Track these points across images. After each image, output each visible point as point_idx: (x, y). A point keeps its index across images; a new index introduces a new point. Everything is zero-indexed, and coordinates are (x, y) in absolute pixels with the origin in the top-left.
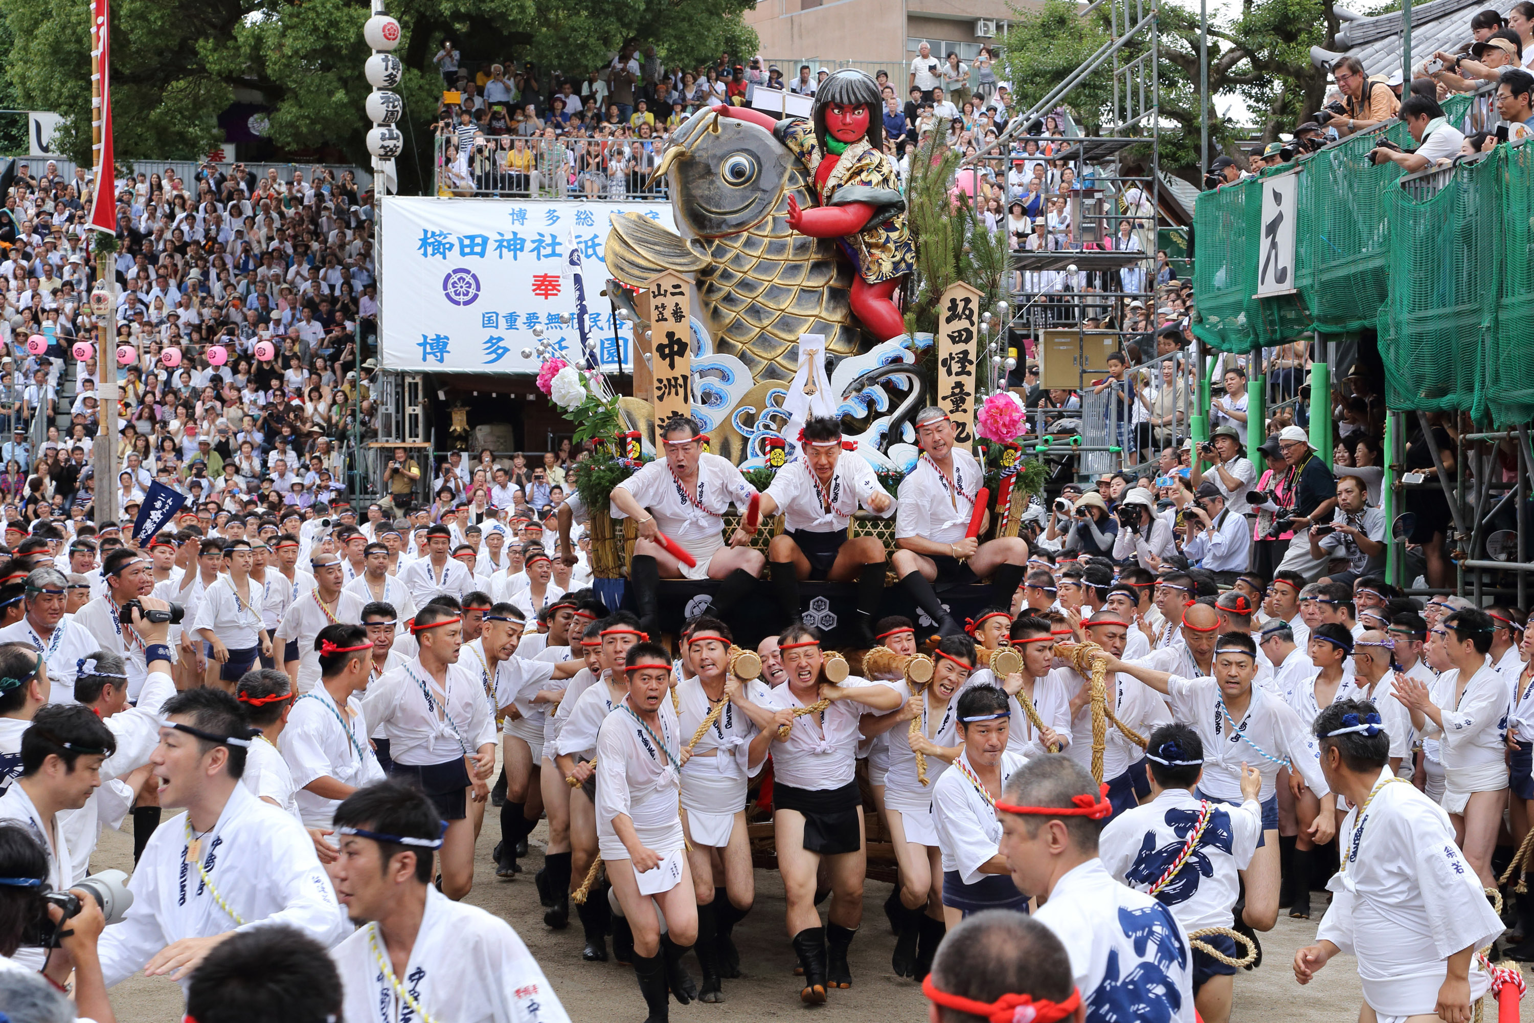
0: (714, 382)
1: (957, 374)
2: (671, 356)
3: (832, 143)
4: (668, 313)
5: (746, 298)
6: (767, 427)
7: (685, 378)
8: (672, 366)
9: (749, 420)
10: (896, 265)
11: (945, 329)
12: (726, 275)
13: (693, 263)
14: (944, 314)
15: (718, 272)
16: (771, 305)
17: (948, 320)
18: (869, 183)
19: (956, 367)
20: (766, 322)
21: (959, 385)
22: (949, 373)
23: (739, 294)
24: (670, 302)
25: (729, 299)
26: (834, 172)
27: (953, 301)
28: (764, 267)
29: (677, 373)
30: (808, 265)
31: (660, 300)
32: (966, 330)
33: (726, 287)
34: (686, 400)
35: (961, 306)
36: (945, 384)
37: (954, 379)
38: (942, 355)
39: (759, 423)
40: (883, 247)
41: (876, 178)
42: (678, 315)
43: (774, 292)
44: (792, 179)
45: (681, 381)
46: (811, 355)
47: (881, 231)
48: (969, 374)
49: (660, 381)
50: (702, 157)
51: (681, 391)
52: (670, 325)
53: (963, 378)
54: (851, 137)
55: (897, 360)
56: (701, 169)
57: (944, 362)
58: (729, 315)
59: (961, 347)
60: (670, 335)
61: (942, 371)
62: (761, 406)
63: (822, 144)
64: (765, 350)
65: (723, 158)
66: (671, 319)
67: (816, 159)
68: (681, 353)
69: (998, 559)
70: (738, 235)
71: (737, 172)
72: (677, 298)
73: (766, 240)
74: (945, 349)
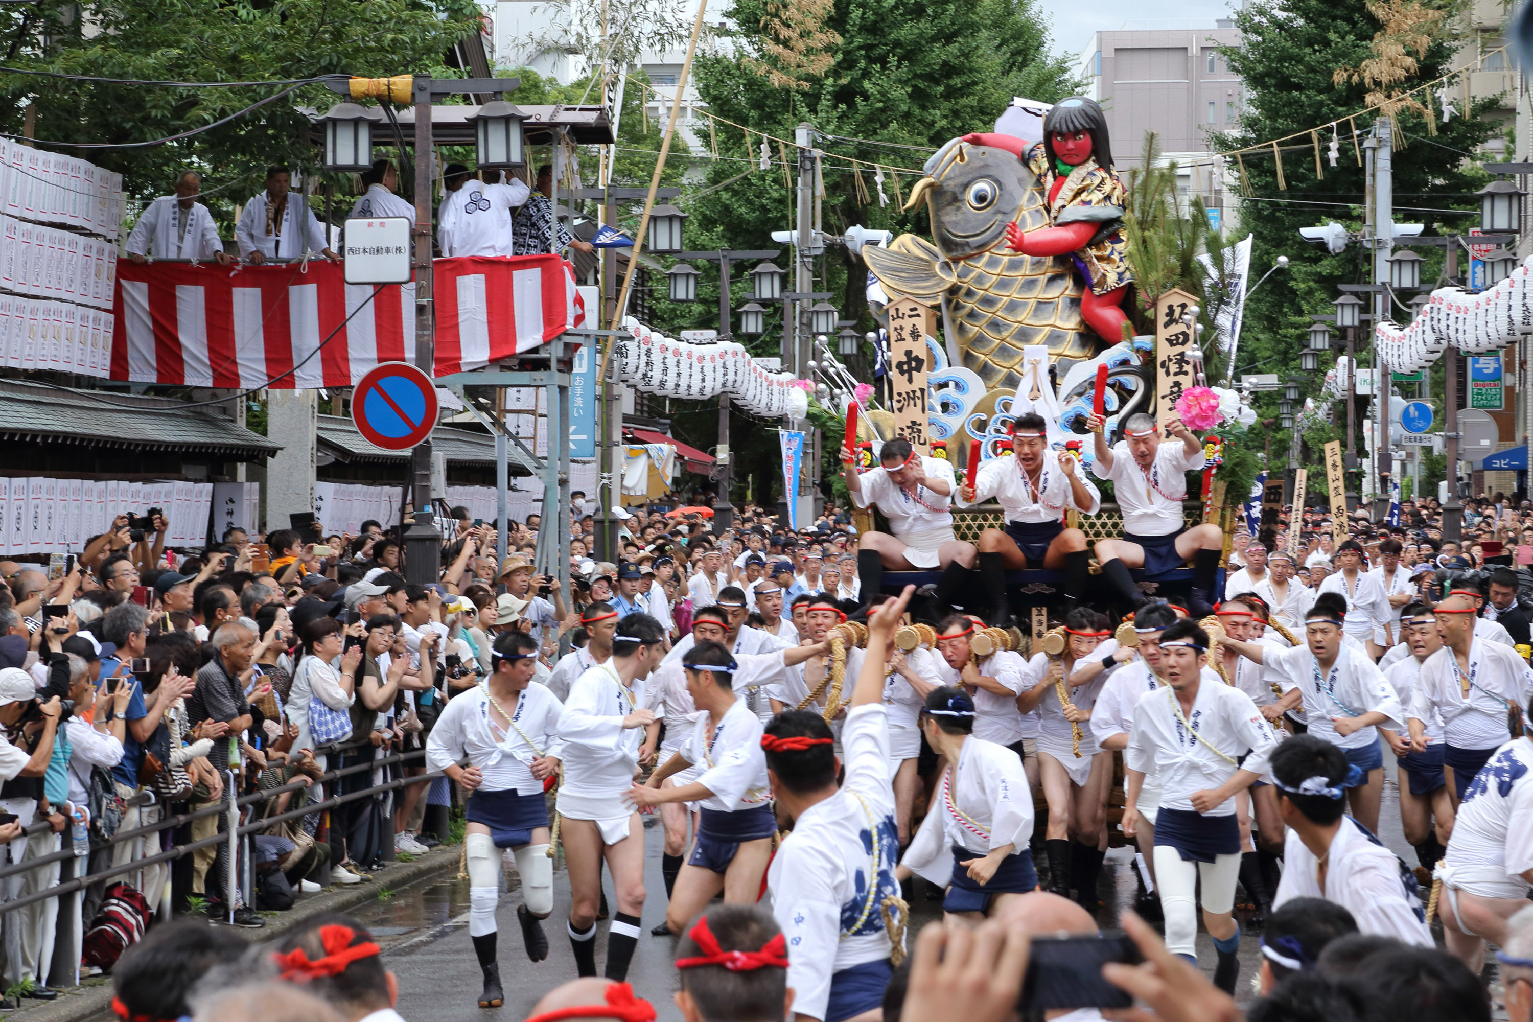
0: (950, 392)
1: (1176, 374)
2: (909, 372)
3: (1061, 167)
4: (906, 334)
5: (987, 313)
6: (998, 431)
7: (922, 390)
8: (910, 380)
9: (982, 426)
10: (1120, 276)
11: (1163, 333)
12: (969, 293)
13: (937, 285)
14: (1162, 319)
15: (963, 291)
16: (1010, 318)
17: (1166, 325)
18: (1090, 202)
19: (1173, 368)
20: (1005, 334)
21: (1177, 384)
22: (1168, 373)
23: (980, 309)
24: (907, 324)
25: (972, 315)
26: (1061, 194)
27: (1171, 307)
28: (1003, 284)
29: (915, 386)
30: (1043, 279)
31: (898, 323)
32: (1183, 333)
33: (970, 305)
34: (923, 411)
35: (1178, 311)
36: (1164, 384)
37: (1173, 379)
38: (1161, 357)
39: (990, 428)
40: (1108, 259)
41: (1097, 196)
42: (915, 335)
43: (1012, 307)
44: (1032, 199)
45: (918, 394)
46: (1035, 365)
47: (1107, 244)
48: (1186, 373)
49: (900, 394)
50: (951, 186)
51: (919, 402)
52: (909, 344)
53: (1181, 378)
54: (1075, 160)
55: (1125, 362)
56: (949, 197)
57: (1163, 364)
58: (973, 329)
59: (1179, 349)
60: (908, 353)
61: (1161, 372)
62: (991, 412)
63: (1053, 167)
64: (1005, 360)
65: (966, 186)
66: (909, 339)
67: (1049, 181)
68: (918, 369)
69: (1196, 545)
70: (980, 255)
71: (981, 198)
72: (915, 320)
73: (1006, 259)
74: (1164, 352)
